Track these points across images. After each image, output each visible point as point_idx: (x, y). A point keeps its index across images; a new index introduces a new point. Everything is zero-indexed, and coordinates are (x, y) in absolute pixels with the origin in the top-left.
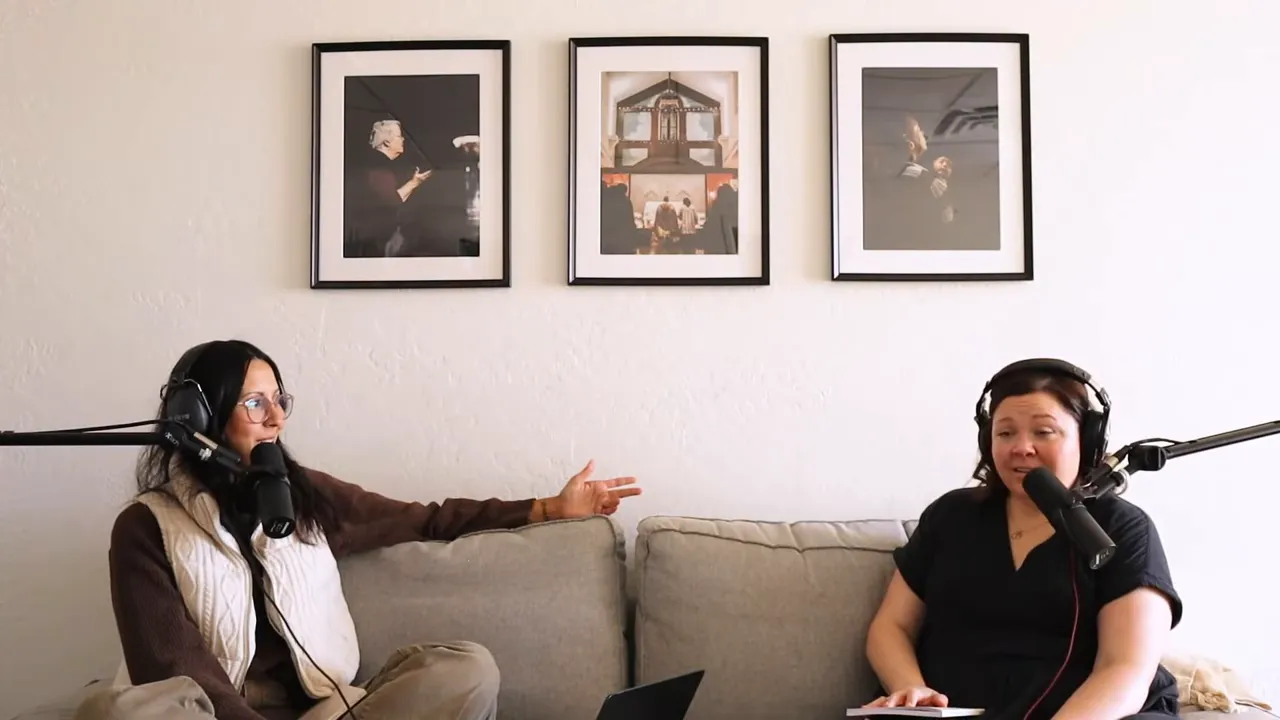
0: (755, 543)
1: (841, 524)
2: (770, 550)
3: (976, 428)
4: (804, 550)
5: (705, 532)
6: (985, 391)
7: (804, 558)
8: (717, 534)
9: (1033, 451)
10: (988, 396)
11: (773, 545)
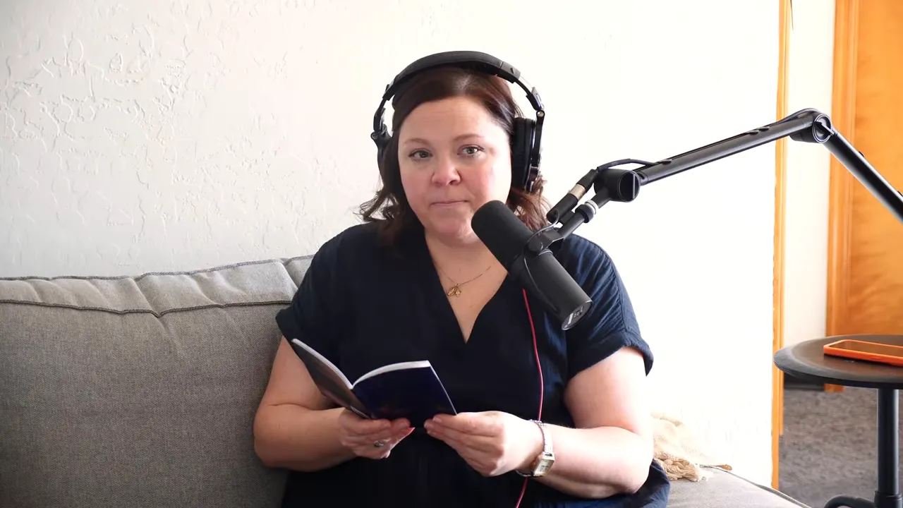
0: (95, 310)
1: (201, 274)
2: (118, 318)
3: (374, 149)
4: (162, 314)
5: (22, 299)
6: (386, 97)
7: (163, 323)
8: (39, 301)
9: (457, 177)
10: (389, 105)
11: (120, 309)
